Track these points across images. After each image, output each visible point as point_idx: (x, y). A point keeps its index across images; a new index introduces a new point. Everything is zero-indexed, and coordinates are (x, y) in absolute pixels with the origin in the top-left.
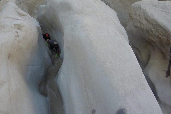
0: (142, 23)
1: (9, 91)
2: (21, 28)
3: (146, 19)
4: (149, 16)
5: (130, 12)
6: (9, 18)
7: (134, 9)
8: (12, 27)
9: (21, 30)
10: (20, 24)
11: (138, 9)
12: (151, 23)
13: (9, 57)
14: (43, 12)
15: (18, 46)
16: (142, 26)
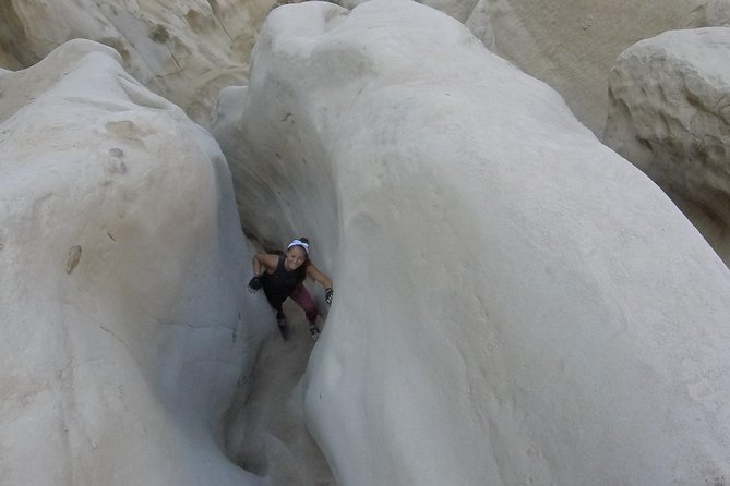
0: (676, 120)
1: (65, 432)
2: (138, 136)
3: (693, 101)
4: (707, 85)
5: (615, 86)
6: (83, 102)
7: (635, 68)
8: (96, 132)
9: (141, 145)
10: (135, 123)
11: (651, 68)
12: (714, 114)
13: (73, 264)
14: (236, 116)
15: (121, 216)
16: (676, 134)
